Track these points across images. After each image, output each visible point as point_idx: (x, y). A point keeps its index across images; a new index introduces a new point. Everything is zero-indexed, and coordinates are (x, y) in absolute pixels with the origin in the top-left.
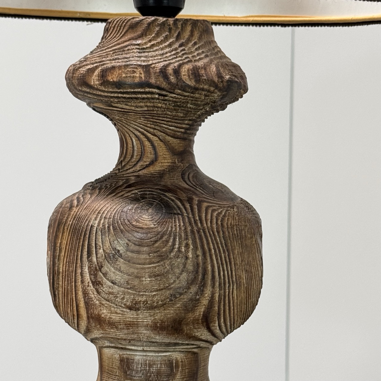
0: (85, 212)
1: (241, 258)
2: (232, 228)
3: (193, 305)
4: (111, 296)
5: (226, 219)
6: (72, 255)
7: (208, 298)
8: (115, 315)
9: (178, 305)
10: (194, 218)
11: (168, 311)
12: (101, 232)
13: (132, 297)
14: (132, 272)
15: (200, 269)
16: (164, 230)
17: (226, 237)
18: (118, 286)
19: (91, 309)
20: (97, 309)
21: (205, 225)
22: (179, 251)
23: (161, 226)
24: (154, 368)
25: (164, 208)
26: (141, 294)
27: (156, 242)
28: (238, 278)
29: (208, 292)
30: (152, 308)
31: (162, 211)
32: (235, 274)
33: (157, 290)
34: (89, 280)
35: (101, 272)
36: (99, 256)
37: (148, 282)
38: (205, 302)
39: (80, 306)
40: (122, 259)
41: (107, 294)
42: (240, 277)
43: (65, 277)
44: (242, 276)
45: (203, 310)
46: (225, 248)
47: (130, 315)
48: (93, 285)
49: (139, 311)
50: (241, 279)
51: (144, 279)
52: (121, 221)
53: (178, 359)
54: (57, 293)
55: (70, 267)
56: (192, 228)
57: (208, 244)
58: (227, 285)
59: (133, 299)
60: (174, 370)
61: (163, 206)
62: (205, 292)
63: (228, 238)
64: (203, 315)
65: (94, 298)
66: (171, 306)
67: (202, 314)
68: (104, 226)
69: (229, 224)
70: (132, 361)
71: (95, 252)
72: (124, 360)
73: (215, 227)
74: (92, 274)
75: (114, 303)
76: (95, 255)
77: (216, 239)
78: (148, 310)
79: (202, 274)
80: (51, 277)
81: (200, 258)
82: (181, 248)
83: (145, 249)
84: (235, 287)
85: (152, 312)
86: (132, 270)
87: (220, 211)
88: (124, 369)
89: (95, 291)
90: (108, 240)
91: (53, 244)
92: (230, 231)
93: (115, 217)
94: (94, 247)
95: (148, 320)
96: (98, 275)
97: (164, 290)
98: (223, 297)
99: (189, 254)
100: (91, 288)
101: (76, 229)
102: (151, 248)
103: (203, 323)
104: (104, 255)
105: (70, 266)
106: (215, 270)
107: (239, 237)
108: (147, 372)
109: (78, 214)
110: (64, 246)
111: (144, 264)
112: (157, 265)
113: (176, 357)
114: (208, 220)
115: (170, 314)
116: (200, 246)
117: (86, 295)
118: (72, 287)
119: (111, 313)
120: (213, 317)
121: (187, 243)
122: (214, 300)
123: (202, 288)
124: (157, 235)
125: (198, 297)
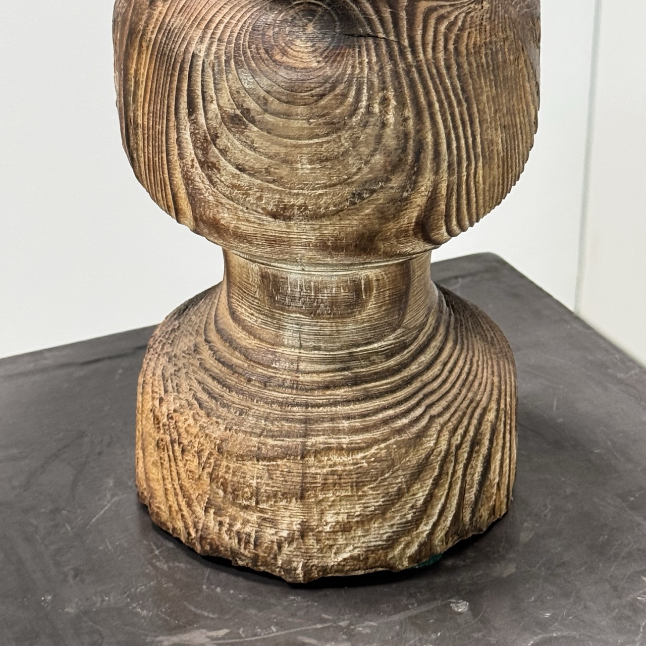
0: (180, 20)
1: (494, 107)
2: (477, 52)
3: (396, 209)
4: (236, 191)
5: (466, 34)
6: (159, 101)
7: (427, 193)
8: (246, 224)
9: (367, 211)
10: (399, 43)
11: (347, 222)
12: (213, 70)
13: (277, 196)
14: (275, 153)
15: (411, 142)
16: (338, 73)
17: (465, 74)
18: (249, 174)
19: (200, 207)
20: (211, 209)
21: (422, 56)
22: (369, 111)
23: (332, 66)
24: (326, 295)
25: (338, 23)
26: (295, 193)
27: (322, 96)
28: (486, 146)
29: (426, 182)
30: (316, 216)
31: (334, 31)
32: (481, 141)
33: (326, 187)
34: (193, 156)
35: (216, 147)
36: (210, 115)
37: (308, 171)
38: (420, 200)
39: (179, 195)
40: (256, 126)
41: (228, 187)
42: (492, 142)
43: (148, 137)
44: (495, 139)
45: (415, 214)
46: (461, 96)
47: (275, 227)
48: (202, 167)
49: (290, 220)
50: (493, 145)
51: (299, 166)
52: (251, 51)
53: (371, 277)
54: (135, 155)
55: (156, 124)
56: (395, 64)
57: (427, 93)
58: (465, 164)
59: (279, 202)
60: (364, 295)
61: (336, 18)
62: (420, 184)
63: (468, 76)
64: (415, 222)
65: (205, 190)
66: (354, 213)
67: (414, 220)
68: (217, 58)
69: (471, 46)
70: (283, 280)
71: (202, 106)
72: (269, 276)
73: (442, 59)
74: (198, 148)
75: (243, 205)
76: (202, 111)
77: (442, 82)
78: (308, 221)
79: (415, 153)
80: (124, 125)
81: (411, 122)
82: (373, 107)
83: (300, 109)
84: (480, 164)
85: (317, 223)
86: (274, 149)
87: (452, 18)
88: (269, 290)
89: (206, 178)
90: (228, 88)
91: (122, 67)
92: (473, 61)
93: (240, 40)
94: (201, 97)
95: (309, 236)
96: (211, 151)
97: (339, 187)
98: (455, 187)
99: (388, 117)
100: (198, 172)
101: (163, 55)
102: (312, 108)
103: (415, 234)
104: (219, 116)
105: (156, 122)
106: (440, 141)
107: (491, 68)
108: (313, 300)
109: (167, 21)
110: (142, 79)
111: (298, 139)
112: (324, 139)
113: (366, 275)
114: (428, 44)
115: (352, 227)
116: (410, 100)
117: (190, 182)
118: (162, 161)
119: (238, 219)
120: (436, 222)
121: (384, 96)
122: (439, 195)
123: (414, 178)
124: (325, 83)
125: (405, 194)
